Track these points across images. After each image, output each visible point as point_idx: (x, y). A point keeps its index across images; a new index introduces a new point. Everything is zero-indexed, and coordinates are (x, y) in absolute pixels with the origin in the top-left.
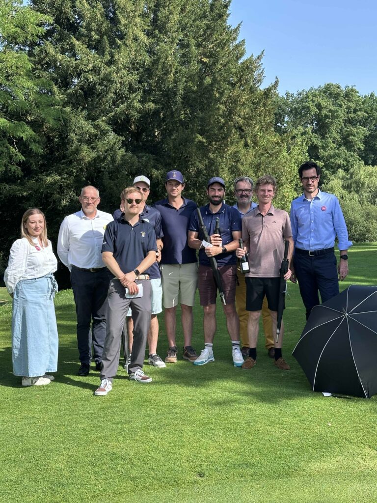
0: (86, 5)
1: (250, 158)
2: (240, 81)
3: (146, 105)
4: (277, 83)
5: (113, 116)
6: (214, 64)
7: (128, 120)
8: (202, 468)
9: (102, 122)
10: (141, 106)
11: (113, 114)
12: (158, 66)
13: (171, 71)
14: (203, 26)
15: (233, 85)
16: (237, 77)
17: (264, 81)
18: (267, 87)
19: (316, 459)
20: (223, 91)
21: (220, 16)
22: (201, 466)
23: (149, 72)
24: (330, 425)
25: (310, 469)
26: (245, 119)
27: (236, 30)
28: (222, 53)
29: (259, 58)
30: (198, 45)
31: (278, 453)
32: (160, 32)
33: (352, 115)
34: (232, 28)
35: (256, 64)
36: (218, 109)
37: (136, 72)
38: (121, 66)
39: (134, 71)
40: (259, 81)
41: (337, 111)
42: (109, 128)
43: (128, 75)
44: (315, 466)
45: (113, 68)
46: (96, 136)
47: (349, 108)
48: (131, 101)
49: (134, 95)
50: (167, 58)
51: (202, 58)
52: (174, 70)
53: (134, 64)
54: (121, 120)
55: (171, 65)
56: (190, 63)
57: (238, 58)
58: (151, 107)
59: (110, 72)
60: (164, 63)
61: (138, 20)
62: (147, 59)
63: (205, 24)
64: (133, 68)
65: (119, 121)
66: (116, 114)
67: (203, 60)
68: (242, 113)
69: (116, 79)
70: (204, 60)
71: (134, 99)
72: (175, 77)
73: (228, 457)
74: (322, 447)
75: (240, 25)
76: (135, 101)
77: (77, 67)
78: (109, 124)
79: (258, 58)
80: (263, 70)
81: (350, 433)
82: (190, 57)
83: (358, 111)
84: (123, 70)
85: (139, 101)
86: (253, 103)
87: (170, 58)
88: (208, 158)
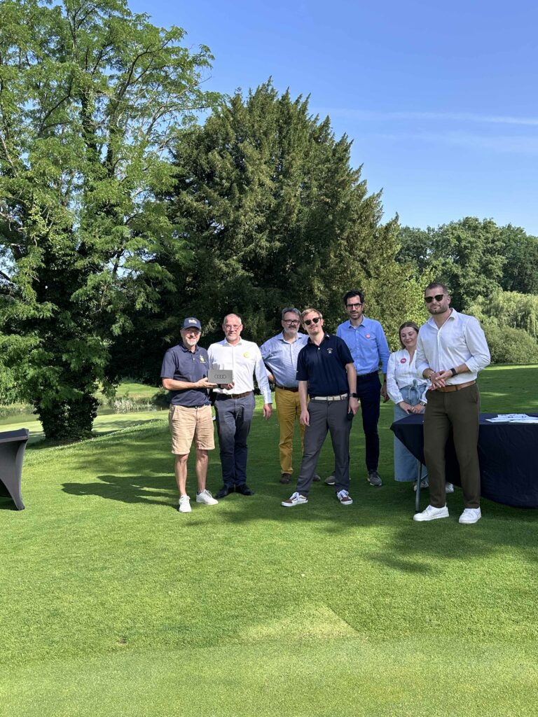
0: (218, 157)
4: (397, 218)
5: (243, 256)
6: (336, 203)
7: (257, 257)
9: (233, 261)
10: (268, 245)
11: (243, 253)
13: (294, 212)
14: (324, 168)
17: (383, 217)
18: (387, 222)
21: (341, 159)
24: (303, 575)
26: (365, 252)
27: (358, 171)
28: (343, 193)
30: (320, 187)
32: (284, 177)
33: (491, 245)
34: (354, 170)
35: (375, 202)
37: (263, 214)
38: (248, 209)
39: (261, 213)
43: (255, 217)
45: (241, 211)
46: (228, 273)
47: (487, 239)
48: (259, 241)
49: (261, 235)
50: (290, 199)
52: (296, 211)
53: (261, 207)
54: (251, 259)
55: (293, 207)
58: (276, 245)
60: (287, 205)
61: (264, 167)
62: (274, 202)
63: (327, 168)
64: (260, 211)
65: (249, 259)
66: (245, 253)
67: (325, 200)
69: (244, 221)
71: (260, 239)
72: (298, 217)
75: (361, 167)
76: (261, 241)
77: (210, 211)
78: (240, 262)
79: (378, 196)
80: (382, 207)
83: (496, 241)
84: (250, 213)
85: (266, 240)
87: (293, 200)
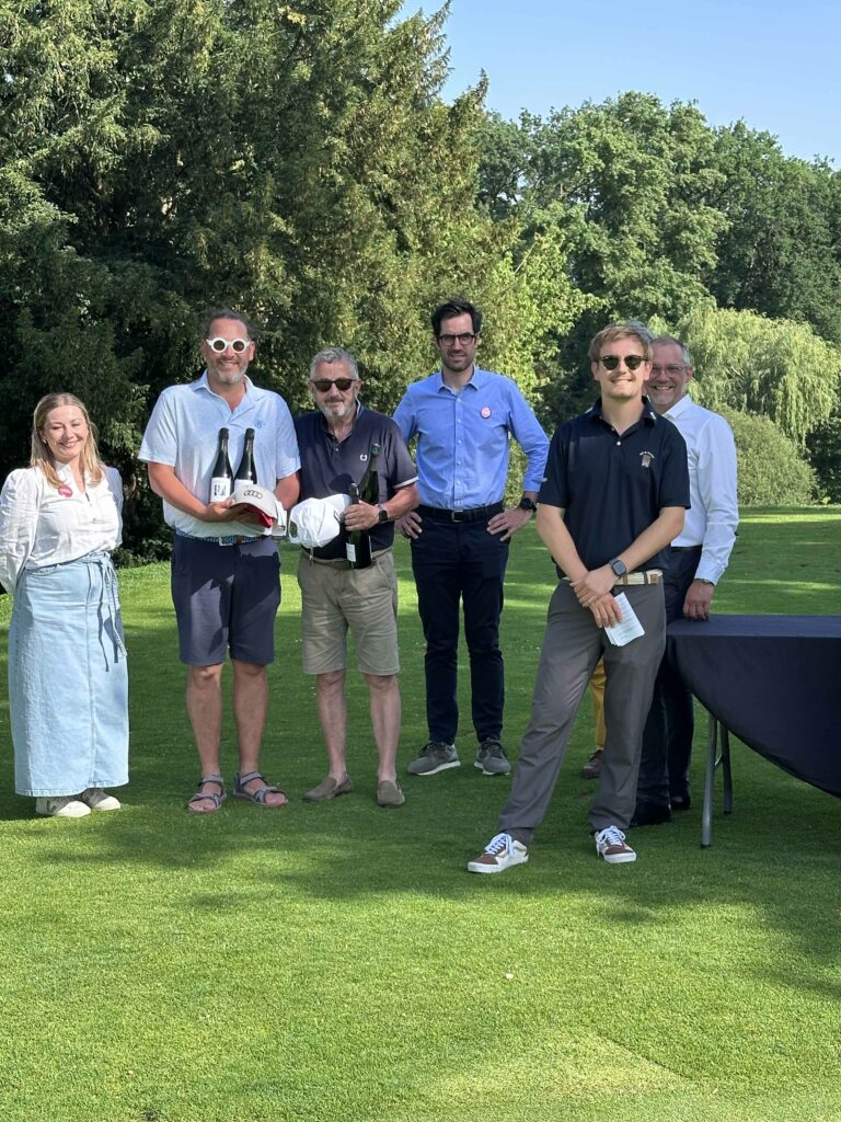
1: (412, 281)
2: (386, 76)
3: (137, 132)
4: (483, 85)
5: (48, 158)
6: (320, 30)
7: (87, 168)
8: (157, 1097)
9: (15, 173)
10: (123, 135)
11: (45, 151)
12: (169, 29)
13: (203, 43)
15: (369, 87)
16: (379, 66)
17: (448, 82)
18: (458, 96)
19: (458, 1068)
20: (343, 103)
22: (154, 1090)
23: (145, 42)
24: (509, 976)
25: (439, 1093)
26: (398, 177)
29: (439, 18)
31: (364, 1053)
33: (688, 177)
35: (428, 36)
36: (330, 148)
37: (109, 42)
38: (68, 23)
39: (104, 38)
40: (437, 80)
41: (652, 167)
42: (34, 189)
43: (87, 48)
44: (452, 1086)
45: (46, 28)
47: (679, 158)
48: (96, 121)
49: (103, 104)
51: (286, 14)
52: (210, 42)
53: (104, 21)
54: (69, 170)
55: (202, 28)
56: (255, 22)
57: (383, 17)
58: (148, 137)
59: (38, 39)
60: (184, 21)
64: (102, 31)
65: (64, 172)
66: (53, 151)
67: (289, 17)
68: (392, 163)
69: (54, 58)
70: (294, 17)
71: (103, 114)
72: (214, 61)
73: (232, 1067)
74: (479, 1036)
76: (106, 120)
78: (35, 178)
79: (436, 18)
80: (448, 52)
81: (556, 997)
82: (255, 9)
83: (703, 167)
84: (72, 35)
85: (118, 121)
86: (422, 136)
88: (301, 278)
